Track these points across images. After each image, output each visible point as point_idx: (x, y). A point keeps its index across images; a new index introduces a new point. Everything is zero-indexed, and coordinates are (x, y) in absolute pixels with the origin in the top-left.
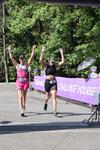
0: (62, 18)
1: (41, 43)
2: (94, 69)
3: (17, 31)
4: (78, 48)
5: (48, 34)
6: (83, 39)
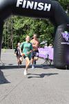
0: (35, 24)
1: (27, 34)
4: (41, 36)
5: (29, 30)
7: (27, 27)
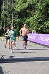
0: (42, 3)
1: (31, 16)
3: (19, 10)
5: (35, 11)
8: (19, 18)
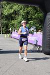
0: (24, 10)
1: (16, 20)
2: (35, 30)
3: (6, 14)
4: (29, 22)
5: (18, 16)
6: (32, 19)
7: (15, 13)
8: (6, 20)
